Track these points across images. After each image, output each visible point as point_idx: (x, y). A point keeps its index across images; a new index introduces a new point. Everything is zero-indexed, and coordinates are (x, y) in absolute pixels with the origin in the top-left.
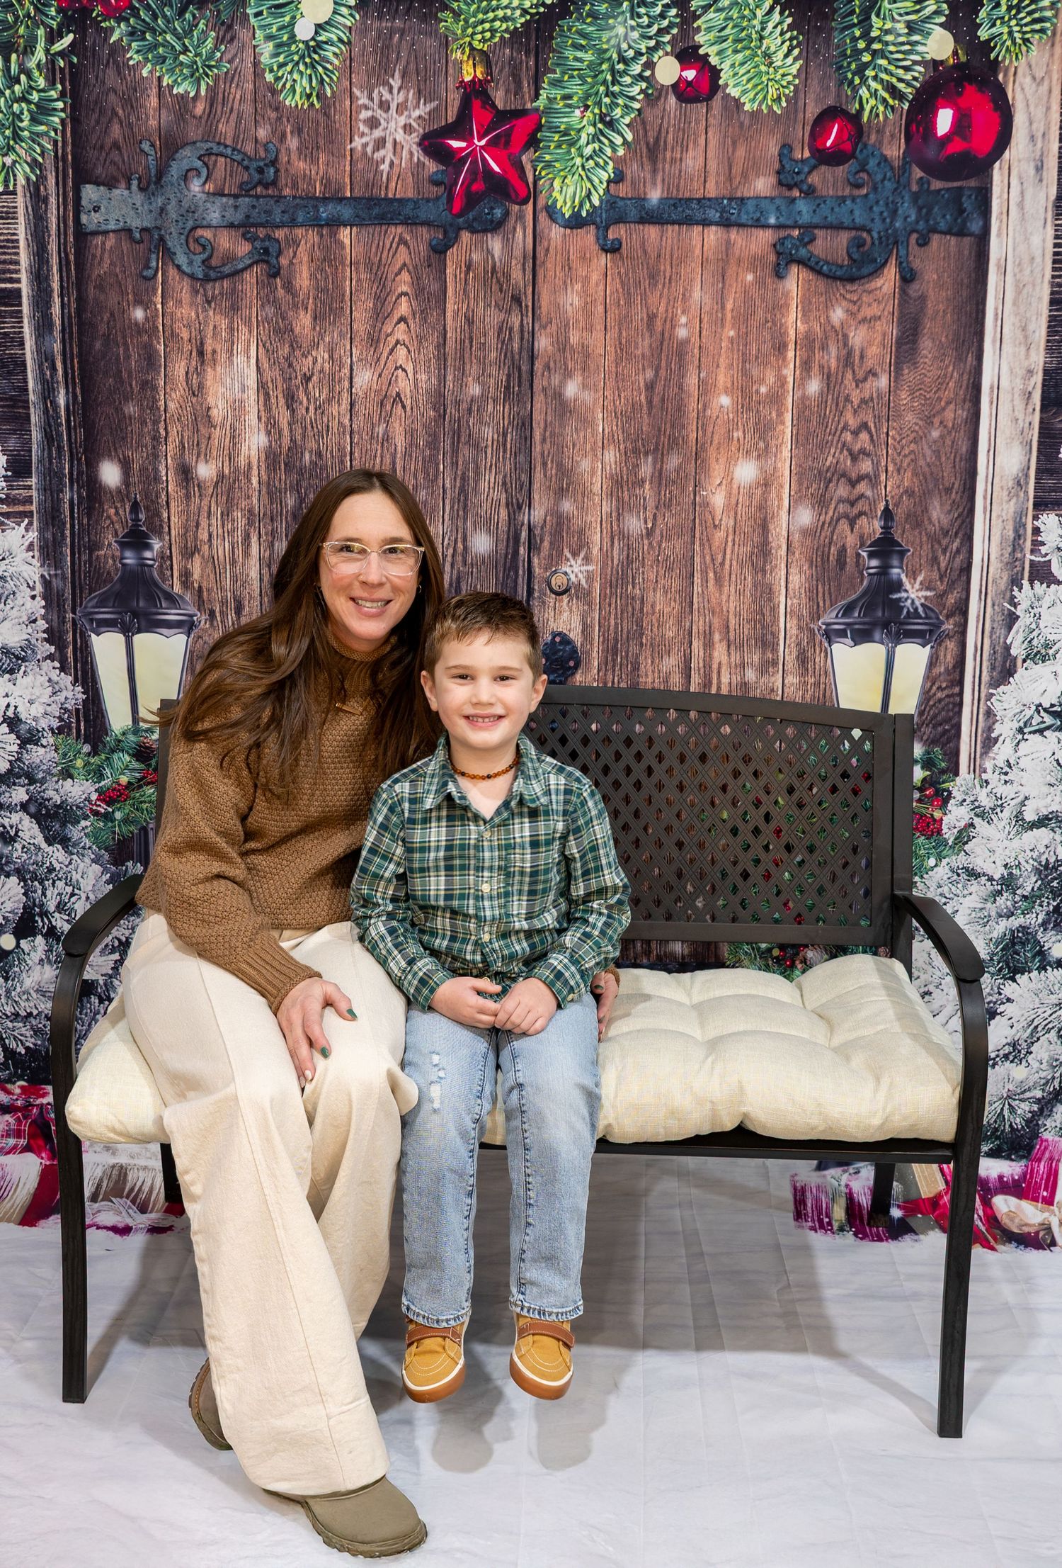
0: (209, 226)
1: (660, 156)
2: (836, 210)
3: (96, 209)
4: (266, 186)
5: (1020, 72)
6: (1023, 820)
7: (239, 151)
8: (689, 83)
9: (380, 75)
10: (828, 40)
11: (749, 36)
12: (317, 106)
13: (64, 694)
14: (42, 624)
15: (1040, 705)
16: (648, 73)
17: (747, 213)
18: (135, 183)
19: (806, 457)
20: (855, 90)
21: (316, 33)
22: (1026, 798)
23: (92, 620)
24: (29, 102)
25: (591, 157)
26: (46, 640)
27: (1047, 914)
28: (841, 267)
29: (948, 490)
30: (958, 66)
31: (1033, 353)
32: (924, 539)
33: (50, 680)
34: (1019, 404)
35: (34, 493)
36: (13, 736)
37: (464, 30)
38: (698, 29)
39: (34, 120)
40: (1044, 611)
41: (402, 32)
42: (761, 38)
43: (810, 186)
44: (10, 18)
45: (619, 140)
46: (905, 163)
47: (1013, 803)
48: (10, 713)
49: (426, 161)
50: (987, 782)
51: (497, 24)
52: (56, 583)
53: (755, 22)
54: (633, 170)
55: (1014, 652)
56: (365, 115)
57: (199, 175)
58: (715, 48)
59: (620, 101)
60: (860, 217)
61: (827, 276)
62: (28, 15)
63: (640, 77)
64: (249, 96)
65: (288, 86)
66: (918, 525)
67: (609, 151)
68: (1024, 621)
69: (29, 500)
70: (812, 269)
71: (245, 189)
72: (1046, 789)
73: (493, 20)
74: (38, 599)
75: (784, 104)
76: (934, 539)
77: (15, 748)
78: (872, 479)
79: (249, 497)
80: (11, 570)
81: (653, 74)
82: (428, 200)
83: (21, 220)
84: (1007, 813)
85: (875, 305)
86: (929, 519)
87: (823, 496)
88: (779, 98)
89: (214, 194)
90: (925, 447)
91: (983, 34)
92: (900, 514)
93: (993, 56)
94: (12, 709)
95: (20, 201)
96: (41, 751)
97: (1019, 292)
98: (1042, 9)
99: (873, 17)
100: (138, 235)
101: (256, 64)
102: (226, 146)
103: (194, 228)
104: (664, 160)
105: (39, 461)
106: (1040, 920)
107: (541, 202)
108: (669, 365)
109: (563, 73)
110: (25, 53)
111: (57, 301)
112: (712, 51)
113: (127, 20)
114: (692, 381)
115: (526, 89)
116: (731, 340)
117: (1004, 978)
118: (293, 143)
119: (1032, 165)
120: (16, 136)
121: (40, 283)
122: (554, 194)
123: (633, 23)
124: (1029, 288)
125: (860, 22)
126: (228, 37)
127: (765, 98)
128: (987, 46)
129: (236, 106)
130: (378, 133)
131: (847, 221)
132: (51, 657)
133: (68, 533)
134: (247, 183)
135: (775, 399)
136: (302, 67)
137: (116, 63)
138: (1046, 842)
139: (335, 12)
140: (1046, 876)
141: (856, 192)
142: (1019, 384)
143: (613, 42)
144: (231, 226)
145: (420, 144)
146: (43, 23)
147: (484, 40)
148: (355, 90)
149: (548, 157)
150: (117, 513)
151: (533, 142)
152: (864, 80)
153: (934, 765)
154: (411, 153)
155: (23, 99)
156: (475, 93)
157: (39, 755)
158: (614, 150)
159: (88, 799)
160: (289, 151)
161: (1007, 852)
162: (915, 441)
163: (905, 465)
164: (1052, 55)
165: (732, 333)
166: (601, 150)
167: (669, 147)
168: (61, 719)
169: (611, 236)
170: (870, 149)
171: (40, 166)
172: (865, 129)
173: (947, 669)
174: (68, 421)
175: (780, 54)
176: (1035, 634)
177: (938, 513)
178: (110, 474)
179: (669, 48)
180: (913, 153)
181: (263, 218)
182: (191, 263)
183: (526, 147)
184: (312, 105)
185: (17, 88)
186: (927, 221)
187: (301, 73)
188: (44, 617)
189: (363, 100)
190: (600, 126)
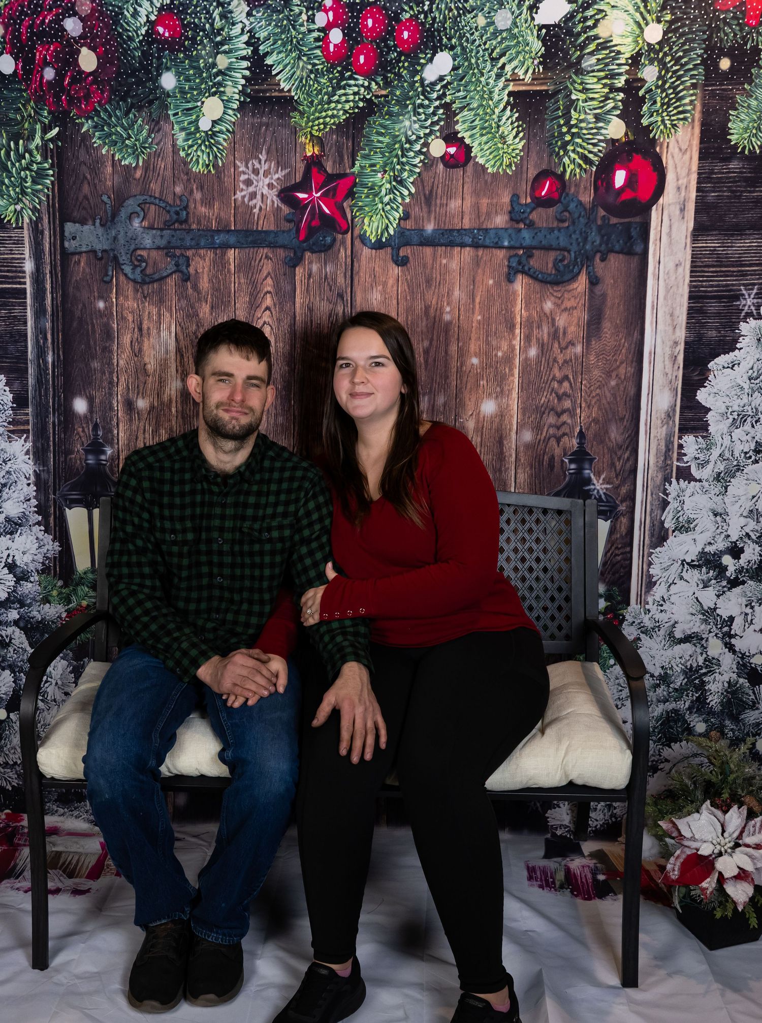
0: (145, 249)
1: (433, 203)
2: (548, 236)
3: (74, 238)
4: (181, 223)
5: (671, 146)
6: (674, 637)
7: (164, 201)
8: (452, 156)
9: (253, 153)
10: (542, 127)
11: (491, 125)
12: (213, 172)
13: (47, 547)
14: (34, 502)
15: (684, 560)
16: (425, 150)
17: (490, 238)
18: (98, 221)
19: (528, 398)
20: (560, 159)
21: (213, 126)
22: (676, 623)
23: (66, 500)
24: (31, 170)
25: (388, 204)
26: (35, 512)
27: (692, 702)
28: (551, 275)
29: (622, 419)
30: (628, 143)
31: (677, 330)
32: (606, 451)
33: (37, 538)
34: (668, 364)
35: (30, 418)
36: (11, 576)
37: (307, 123)
38: (457, 122)
39: (34, 182)
40: (686, 499)
41: (267, 125)
42: (499, 127)
43: (531, 221)
44: (19, 117)
45: (406, 193)
46: (594, 206)
47: (667, 625)
48: (10, 561)
49: (283, 207)
50: (649, 611)
51: (328, 119)
52: (44, 476)
53: (494, 117)
54: (416, 211)
55: (666, 525)
56: (243, 177)
57: (138, 216)
58: (469, 133)
59: (407, 168)
60: (563, 242)
61: (541, 281)
62: (30, 116)
63: (420, 152)
64: (169, 166)
65: (194, 159)
66: (602, 442)
67: (400, 200)
68: (673, 505)
69: (27, 422)
70: (531, 277)
71: (168, 225)
72: (689, 617)
73: (325, 117)
74: (32, 485)
75: (514, 168)
76: (612, 451)
77: (13, 583)
78: (571, 412)
79: (170, 420)
80: (15, 467)
81: (428, 150)
82: (284, 232)
83: (27, 245)
84: (662, 632)
85: (573, 299)
86: (609, 438)
87: (539, 422)
88: (510, 165)
89: (148, 228)
90: (607, 392)
91: (645, 122)
92: (590, 435)
93: (651, 135)
94: (11, 558)
95: (26, 233)
96: (30, 585)
97: (667, 291)
98: (684, 105)
99: (572, 111)
100: (100, 254)
101: (174, 145)
102: (155, 198)
103: (135, 250)
104: (436, 205)
105: (33, 398)
106: (687, 706)
107: (356, 232)
108: (438, 337)
109: (370, 150)
110: (28, 139)
111: (49, 296)
112: (466, 135)
113: (92, 118)
114: (453, 348)
115: (346, 161)
116: (479, 322)
117: (663, 744)
118: (198, 195)
119: (678, 207)
120: (23, 193)
121: (38, 285)
122: (365, 227)
123: (415, 119)
124: (674, 289)
125: (563, 115)
126: (156, 128)
127: (501, 164)
128: (647, 130)
129: (161, 172)
130: (251, 189)
131: (554, 244)
132: (39, 523)
133: (51, 443)
134: (168, 221)
135: (508, 360)
136: (203, 148)
137: (85, 145)
138: (690, 653)
139: (224, 113)
140: (691, 676)
141: (561, 225)
142: (668, 351)
143: (402, 131)
144: (158, 248)
145: (278, 196)
146: (39, 120)
147: (319, 130)
148: (237, 162)
149: (360, 204)
150: (83, 431)
151: (351, 194)
152: (566, 153)
153: (614, 599)
154: (273, 202)
155: (27, 168)
156: (313, 163)
157: (28, 588)
158: (403, 199)
159: (60, 617)
160: (195, 200)
161: (663, 658)
162: (599, 387)
163: (593, 402)
164: (693, 134)
165: (479, 318)
166: (394, 199)
167: (439, 197)
168: (43, 564)
169: (401, 254)
170: (570, 196)
171: (38, 211)
172: (567, 184)
173: (621, 535)
174: (53, 372)
175: (511, 137)
176: (681, 514)
177: (615, 434)
178: (80, 406)
179: (438, 134)
180: (599, 201)
181: (179, 243)
182: (133, 273)
183: (346, 198)
184: (210, 171)
185: (23, 161)
186: (607, 244)
187: (203, 151)
188: (35, 497)
189: (242, 168)
190: (394, 183)
